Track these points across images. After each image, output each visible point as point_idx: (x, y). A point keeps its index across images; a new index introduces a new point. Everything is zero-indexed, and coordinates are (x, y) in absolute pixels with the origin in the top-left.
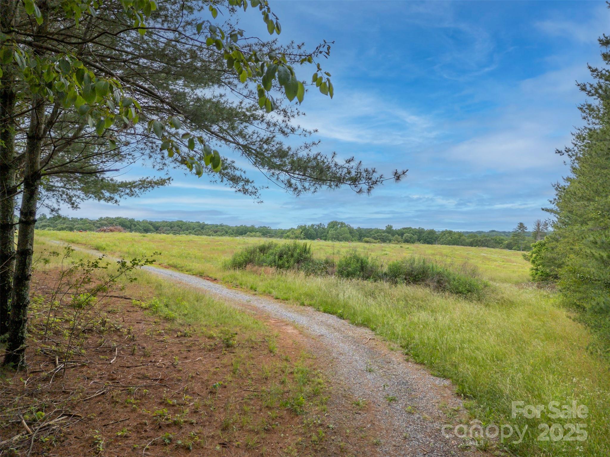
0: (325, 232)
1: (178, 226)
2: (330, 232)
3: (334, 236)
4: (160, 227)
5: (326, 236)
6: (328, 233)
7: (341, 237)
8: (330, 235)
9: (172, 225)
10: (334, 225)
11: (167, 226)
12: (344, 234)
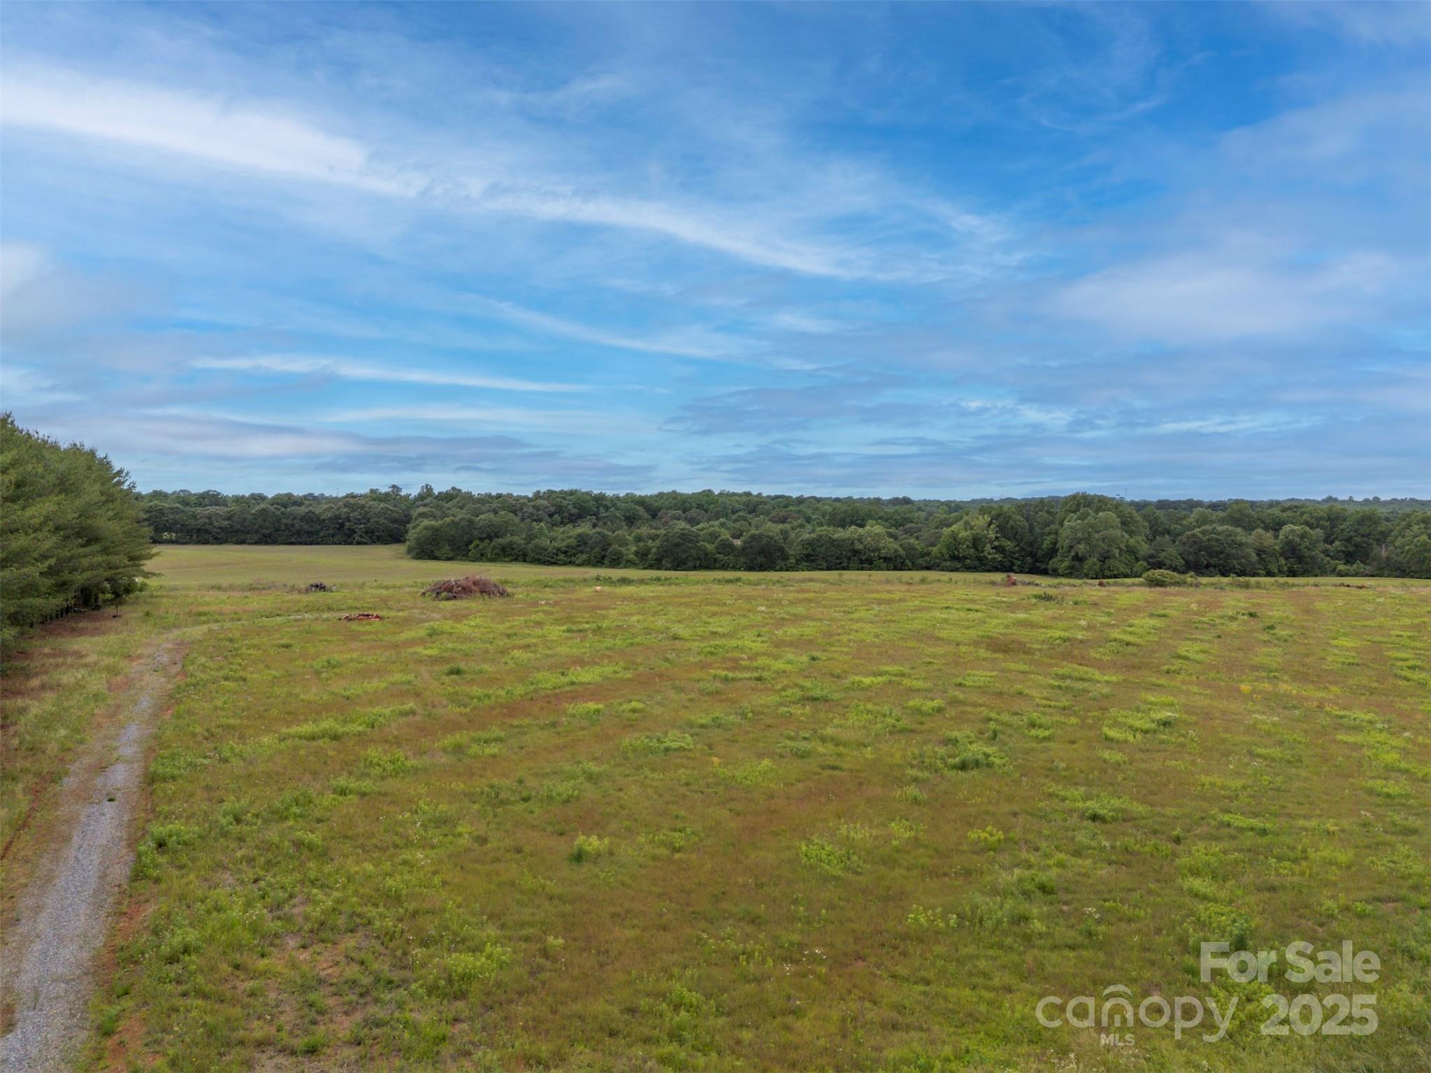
0: (1052, 522)
1: (699, 506)
2: (1066, 523)
3: (1079, 535)
4: (660, 509)
5: (1056, 533)
6: (1061, 524)
7: (1096, 536)
8: (1068, 532)
9: (687, 505)
10: (1078, 505)
11: (676, 507)
12: (1106, 529)
